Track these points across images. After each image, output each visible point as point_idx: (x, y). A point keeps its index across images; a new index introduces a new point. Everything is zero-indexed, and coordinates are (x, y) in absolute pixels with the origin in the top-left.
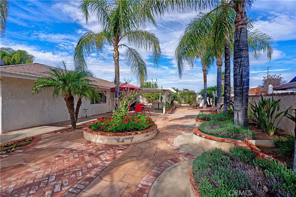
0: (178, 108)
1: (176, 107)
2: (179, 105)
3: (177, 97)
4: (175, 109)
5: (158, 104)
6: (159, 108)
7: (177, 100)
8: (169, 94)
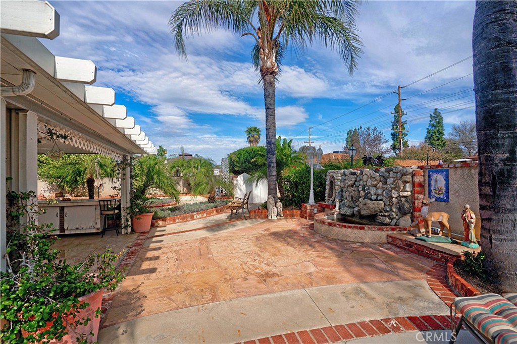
0: (164, 219)
1: (156, 218)
2: (172, 203)
3: (159, 173)
4: (153, 225)
5: (58, 210)
6: (62, 229)
7: (159, 187)
8: (120, 160)
